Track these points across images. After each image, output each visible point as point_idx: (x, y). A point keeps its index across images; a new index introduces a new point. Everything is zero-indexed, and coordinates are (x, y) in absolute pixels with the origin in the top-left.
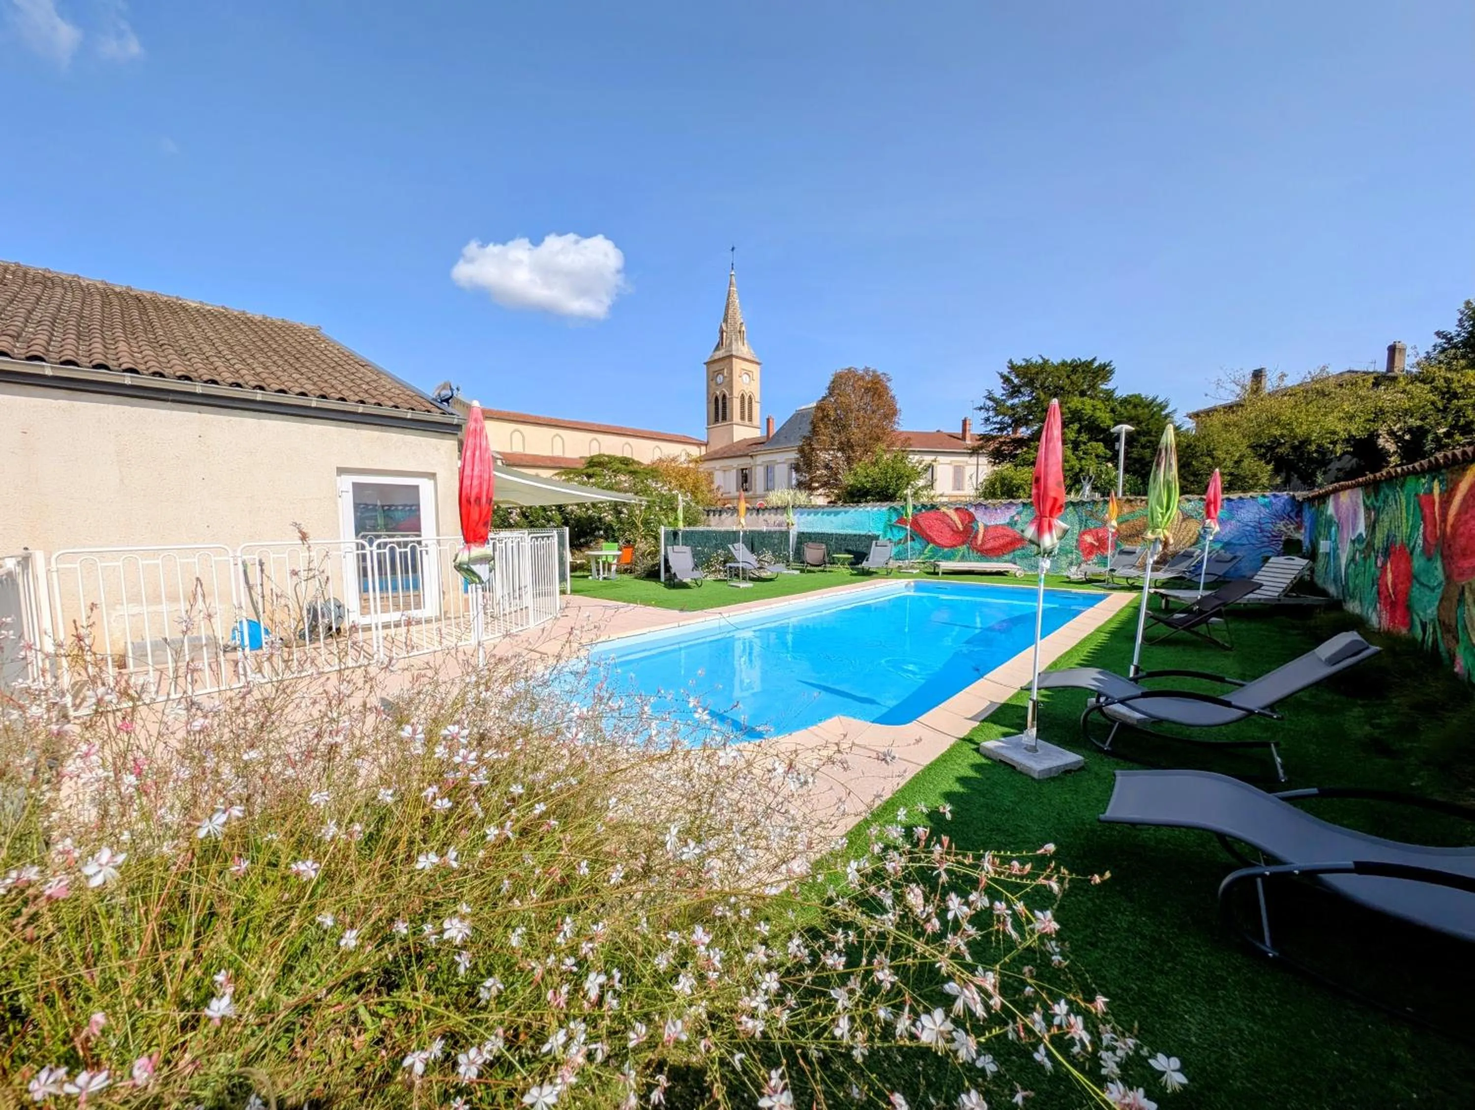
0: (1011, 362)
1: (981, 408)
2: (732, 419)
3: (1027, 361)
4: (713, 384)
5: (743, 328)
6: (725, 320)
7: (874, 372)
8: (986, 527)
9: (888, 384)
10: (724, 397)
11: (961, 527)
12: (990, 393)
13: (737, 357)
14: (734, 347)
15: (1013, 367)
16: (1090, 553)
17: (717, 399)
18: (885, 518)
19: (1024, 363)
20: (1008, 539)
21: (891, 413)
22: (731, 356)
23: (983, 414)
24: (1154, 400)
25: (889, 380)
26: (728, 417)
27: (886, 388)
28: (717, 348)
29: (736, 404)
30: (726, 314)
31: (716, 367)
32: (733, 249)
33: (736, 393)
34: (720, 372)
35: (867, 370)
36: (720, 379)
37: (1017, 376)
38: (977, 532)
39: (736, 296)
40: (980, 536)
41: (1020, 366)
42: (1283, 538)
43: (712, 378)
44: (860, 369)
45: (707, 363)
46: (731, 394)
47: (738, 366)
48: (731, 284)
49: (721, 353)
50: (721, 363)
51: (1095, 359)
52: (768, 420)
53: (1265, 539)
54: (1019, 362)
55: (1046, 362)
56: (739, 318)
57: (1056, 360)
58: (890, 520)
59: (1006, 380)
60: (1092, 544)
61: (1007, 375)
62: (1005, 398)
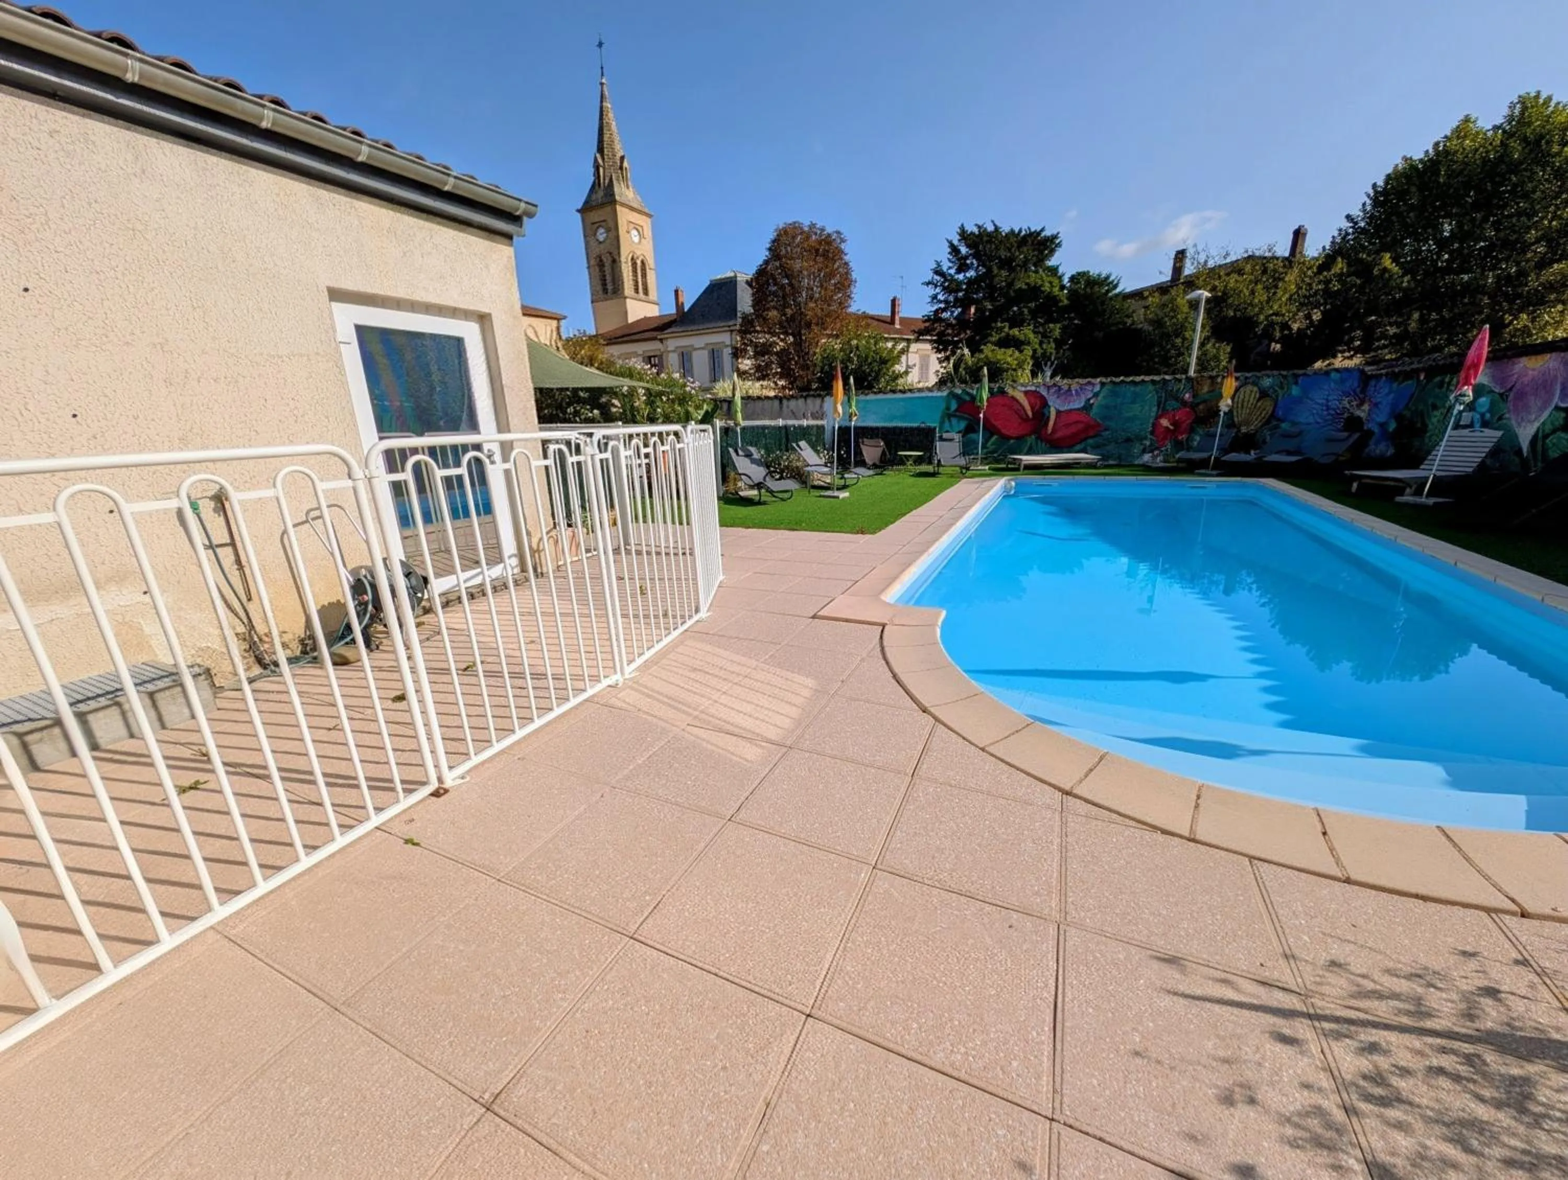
0: (962, 229)
2: (624, 289)
3: (979, 227)
4: (592, 239)
6: (601, 150)
7: (823, 230)
8: (1059, 413)
9: (843, 246)
10: (610, 257)
11: (1030, 413)
12: (938, 264)
13: (621, 204)
14: (615, 189)
15: (962, 234)
16: (1165, 438)
17: (600, 261)
18: (943, 406)
19: (976, 230)
20: (1081, 426)
21: (845, 284)
22: (613, 202)
25: (843, 241)
26: (618, 288)
27: (841, 252)
28: (593, 190)
29: (627, 269)
30: (601, 142)
31: (595, 215)
32: (600, 45)
33: (625, 255)
34: (601, 223)
35: (813, 226)
36: (602, 233)
37: (968, 246)
38: (1048, 418)
39: (611, 115)
40: (1051, 423)
41: (972, 233)
42: (1346, 415)
43: (590, 231)
44: (806, 223)
45: (581, 209)
46: (619, 255)
47: (624, 215)
48: (602, 97)
49: (598, 195)
50: (601, 211)
51: (1043, 230)
52: (676, 292)
53: (1330, 417)
54: (970, 228)
55: (997, 229)
56: (618, 149)
57: (1005, 229)
58: (948, 408)
59: (954, 250)
60: (1167, 428)
61: (956, 242)
62: (952, 271)
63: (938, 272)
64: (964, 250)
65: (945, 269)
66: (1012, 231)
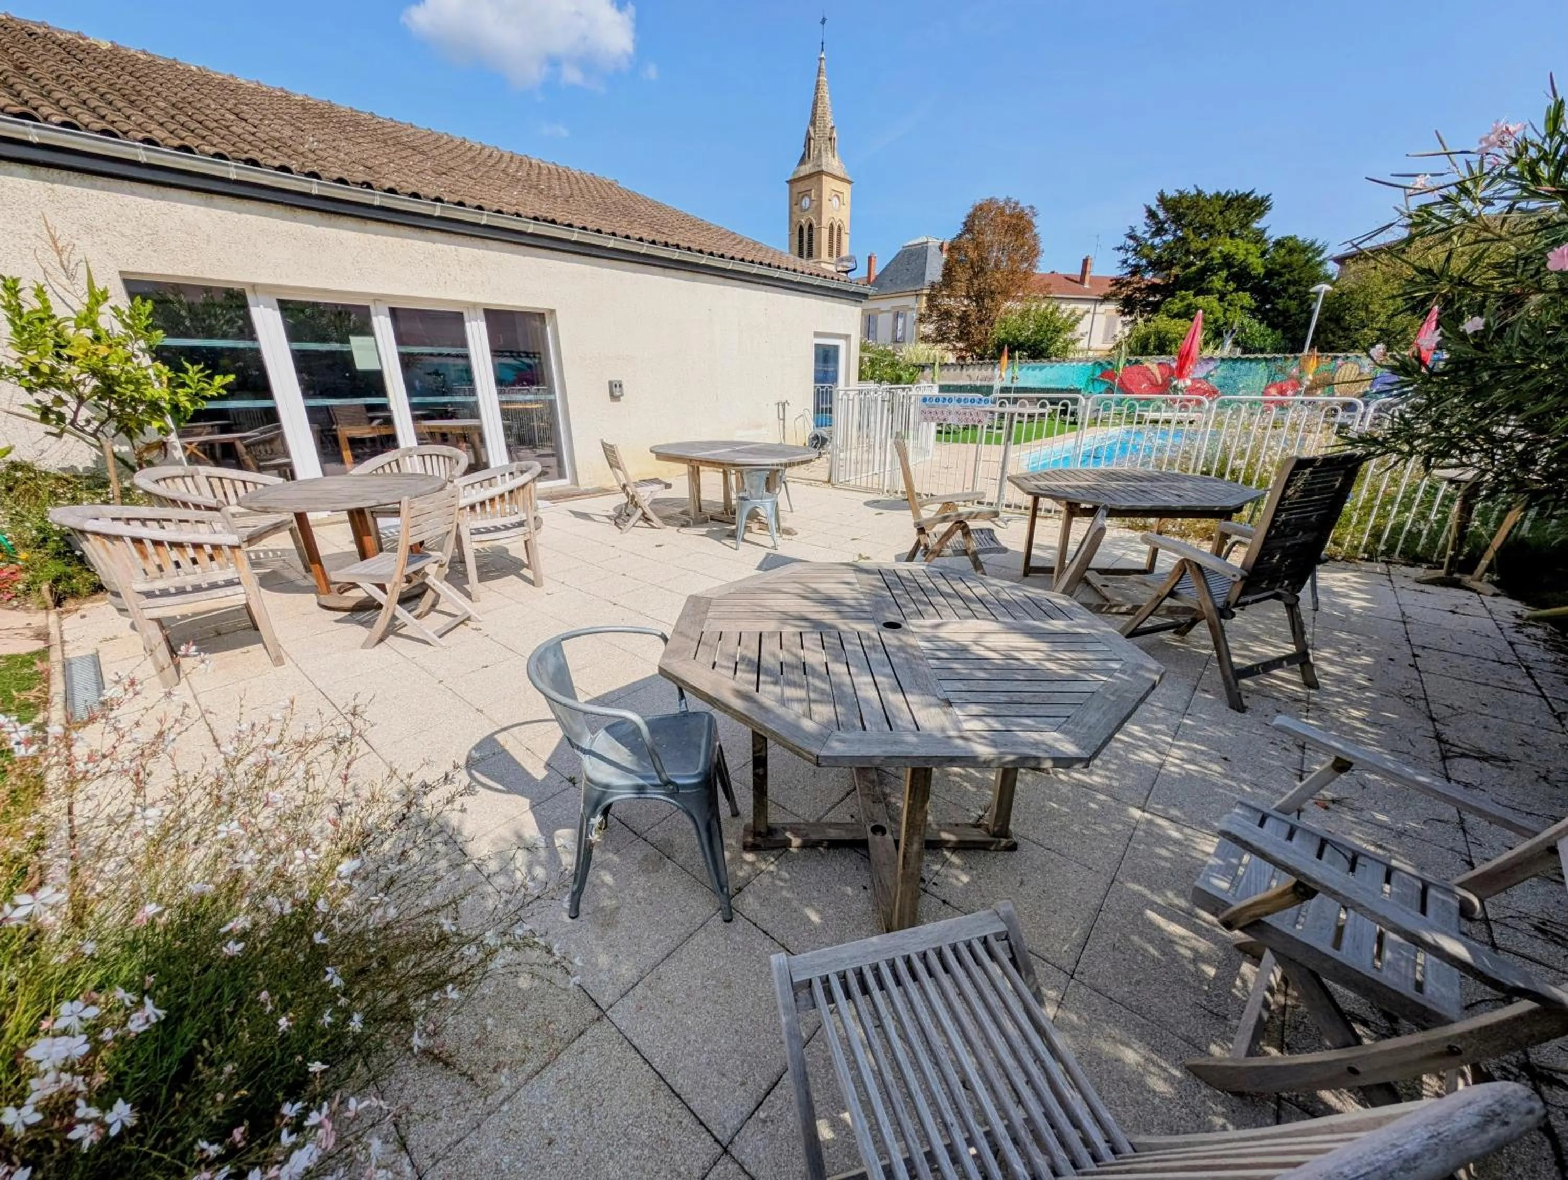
0: (1162, 194)
1: (1120, 248)
2: (819, 256)
3: (1180, 193)
4: (796, 208)
5: (835, 135)
6: (813, 123)
7: (1017, 203)
10: (811, 227)
12: (1132, 229)
13: (828, 174)
14: (824, 160)
15: (1162, 200)
17: (801, 230)
19: (1176, 195)
21: (1032, 254)
22: (821, 173)
23: (1122, 255)
24: (1312, 244)
25: (1035, 215)
26: (815, 253)
27: (1032, 225)
28: (802, 161)
29: (825, 234)
30: (814, 114)
31: (801, 187)
32: (823, 21)
33: (825, 222)
34: (806, 193)
35: (1008, 200)
36: (806, 202)
37: (1167, 210)
39: (826, 88)
41: (1171, 199)
43: (795, 201)
44: (1002, 198)
45: (790, 182)
46: (820, 223)
47: (828, 184)
48: (820, 71)
49: (806, 169)
50: (807, 182)
51: (1252, 192)
52: (870, 258)
54: (1171, 193)
55: (1200, 193)
56: (830, 120)
57: (1209, 192)
59: (1152, 214)
61: (1154, 208)
62: (1147, 236)
63: (1132, 237)
64: (1161, 215)
65: (1139, 233)
66: (1218, 195)
